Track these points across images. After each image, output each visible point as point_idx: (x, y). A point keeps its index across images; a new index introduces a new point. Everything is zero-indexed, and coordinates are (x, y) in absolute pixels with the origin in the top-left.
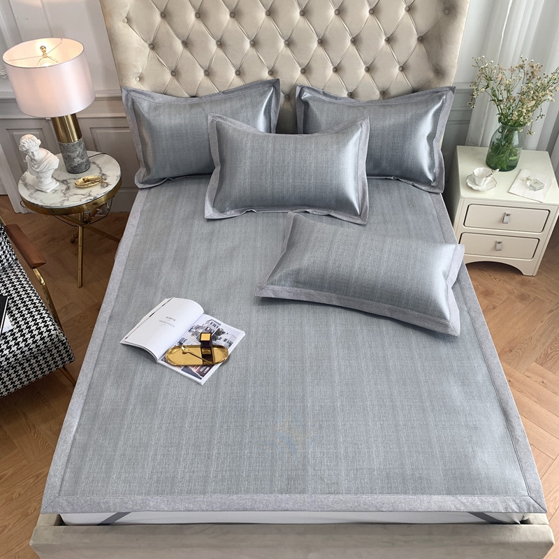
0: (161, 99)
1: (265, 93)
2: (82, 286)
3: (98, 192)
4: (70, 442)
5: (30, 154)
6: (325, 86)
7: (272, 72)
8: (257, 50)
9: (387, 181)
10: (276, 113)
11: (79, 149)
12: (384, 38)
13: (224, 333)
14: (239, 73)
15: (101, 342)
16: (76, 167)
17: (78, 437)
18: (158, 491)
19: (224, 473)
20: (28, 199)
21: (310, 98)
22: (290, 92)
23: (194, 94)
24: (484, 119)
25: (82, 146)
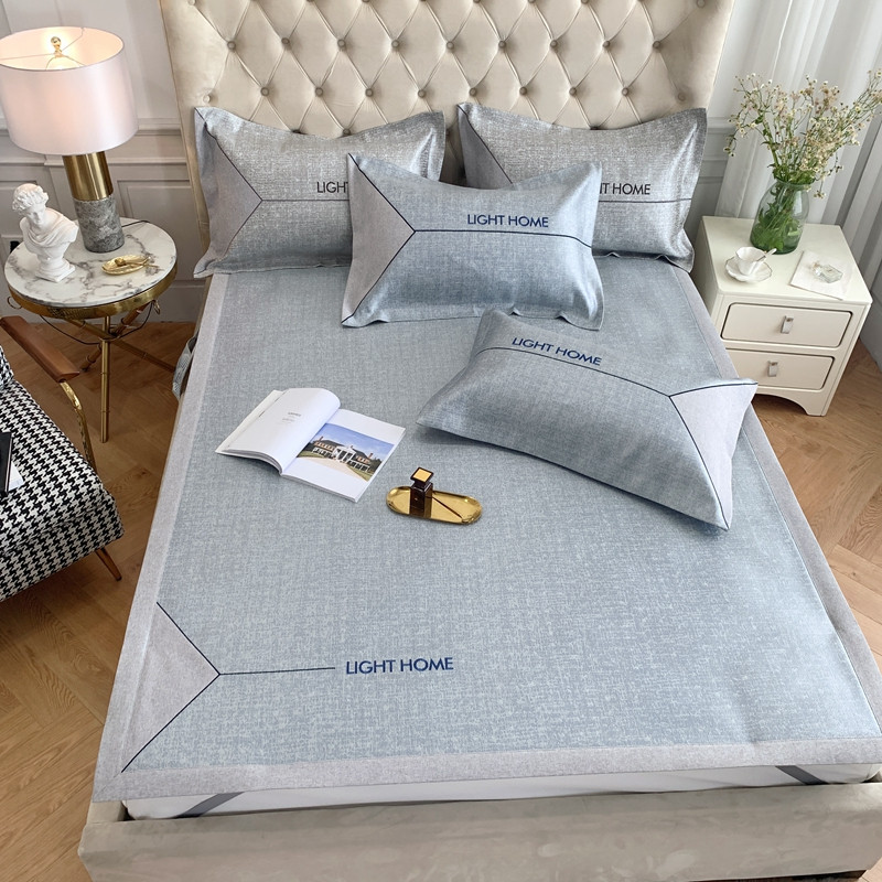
2: (107, 440)
3: (143, 282)
5: (32, 216)
7: (425, 93)
8: (403, 56)
11: (109, 211)
12: (603, 42)
14: (371, 93)
16: (103, 241)
20: (26, 293)
22: (453, 126)
23: (297, 128)
24: (745, 174)
25: (114, 206)
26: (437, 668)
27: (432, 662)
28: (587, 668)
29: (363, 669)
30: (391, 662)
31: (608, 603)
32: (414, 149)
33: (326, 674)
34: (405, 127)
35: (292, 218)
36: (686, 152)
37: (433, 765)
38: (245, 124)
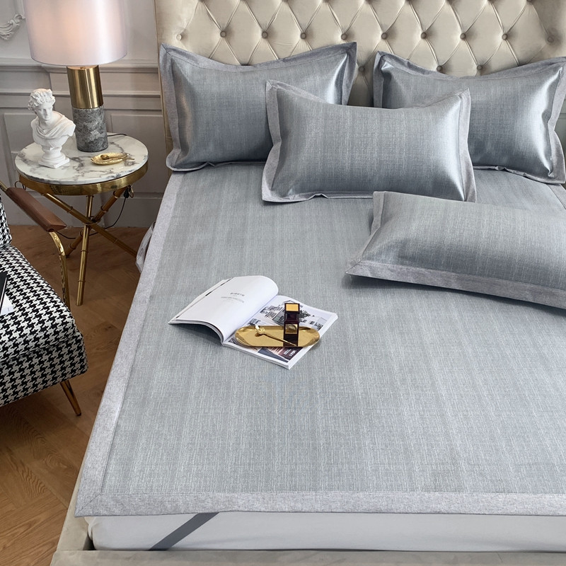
0: (206, 64)
1: (337, 61)
2: (82, 303)
3: (122, 170)
4: (112, 429)
5: (42, 112)
6: (410, 56)
7: (346, 36)
8: (331, 6)
9: (491, 172)
10: (348, 87)
11: (99, 118)
13: (308, 315)
14: (305, 36)
15: (141, 322)
16: (92, 142)
17: (122, 423)
18: (247, 487)
19: (340, 466)
20: (30, 174)
21: (392, 69)
22: (367, 63)
23: (247, 62)
25: (102, 117)
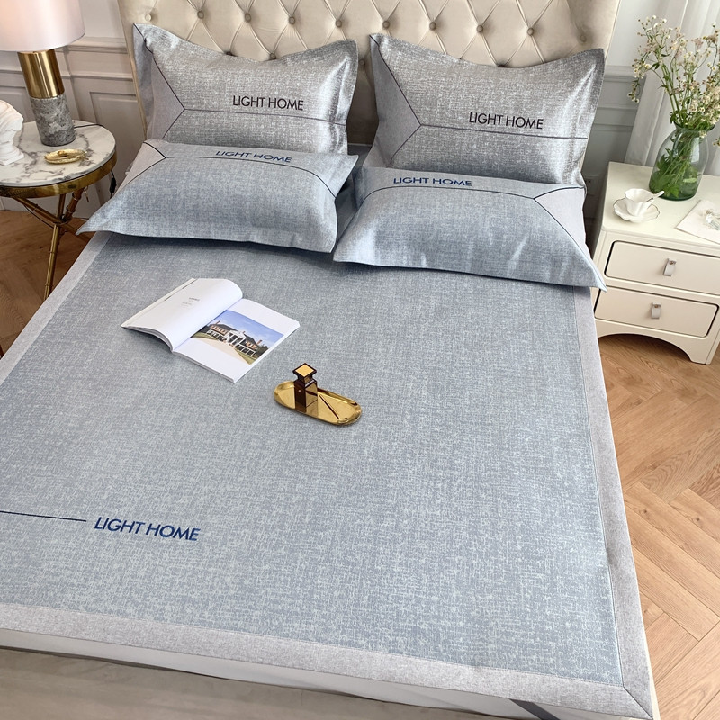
3: (74, 170)
7: (341, 23)
11: (58, 110)
14: (294, 20)
22: (366, 56)
23: (228, 49)
24: (652, 122)
25: (63, 106)
26: (181, 536)
27: (179, 530)
28: (328, 560)
29: (112, 527)
30: (140, 524)
31: (376, 500)
32: (327, 72)
33: (75, 525)
34: (324, 54)
35: (209, 126)
36: (581, 93)
37: (137, 629)
38: (182, 43)
